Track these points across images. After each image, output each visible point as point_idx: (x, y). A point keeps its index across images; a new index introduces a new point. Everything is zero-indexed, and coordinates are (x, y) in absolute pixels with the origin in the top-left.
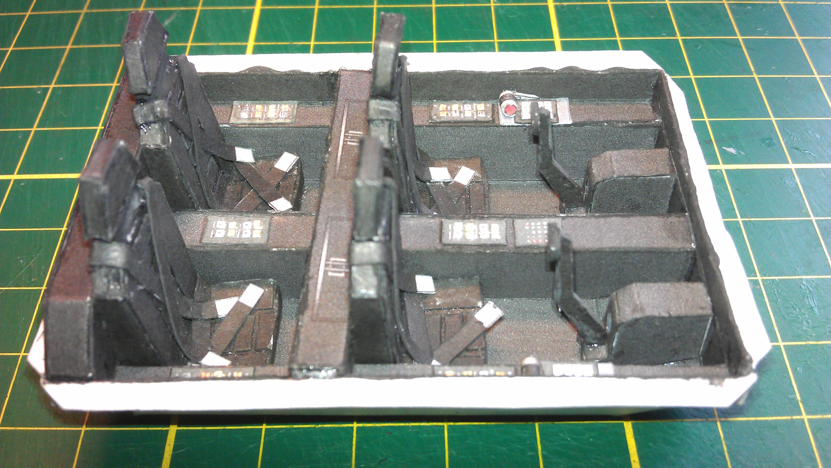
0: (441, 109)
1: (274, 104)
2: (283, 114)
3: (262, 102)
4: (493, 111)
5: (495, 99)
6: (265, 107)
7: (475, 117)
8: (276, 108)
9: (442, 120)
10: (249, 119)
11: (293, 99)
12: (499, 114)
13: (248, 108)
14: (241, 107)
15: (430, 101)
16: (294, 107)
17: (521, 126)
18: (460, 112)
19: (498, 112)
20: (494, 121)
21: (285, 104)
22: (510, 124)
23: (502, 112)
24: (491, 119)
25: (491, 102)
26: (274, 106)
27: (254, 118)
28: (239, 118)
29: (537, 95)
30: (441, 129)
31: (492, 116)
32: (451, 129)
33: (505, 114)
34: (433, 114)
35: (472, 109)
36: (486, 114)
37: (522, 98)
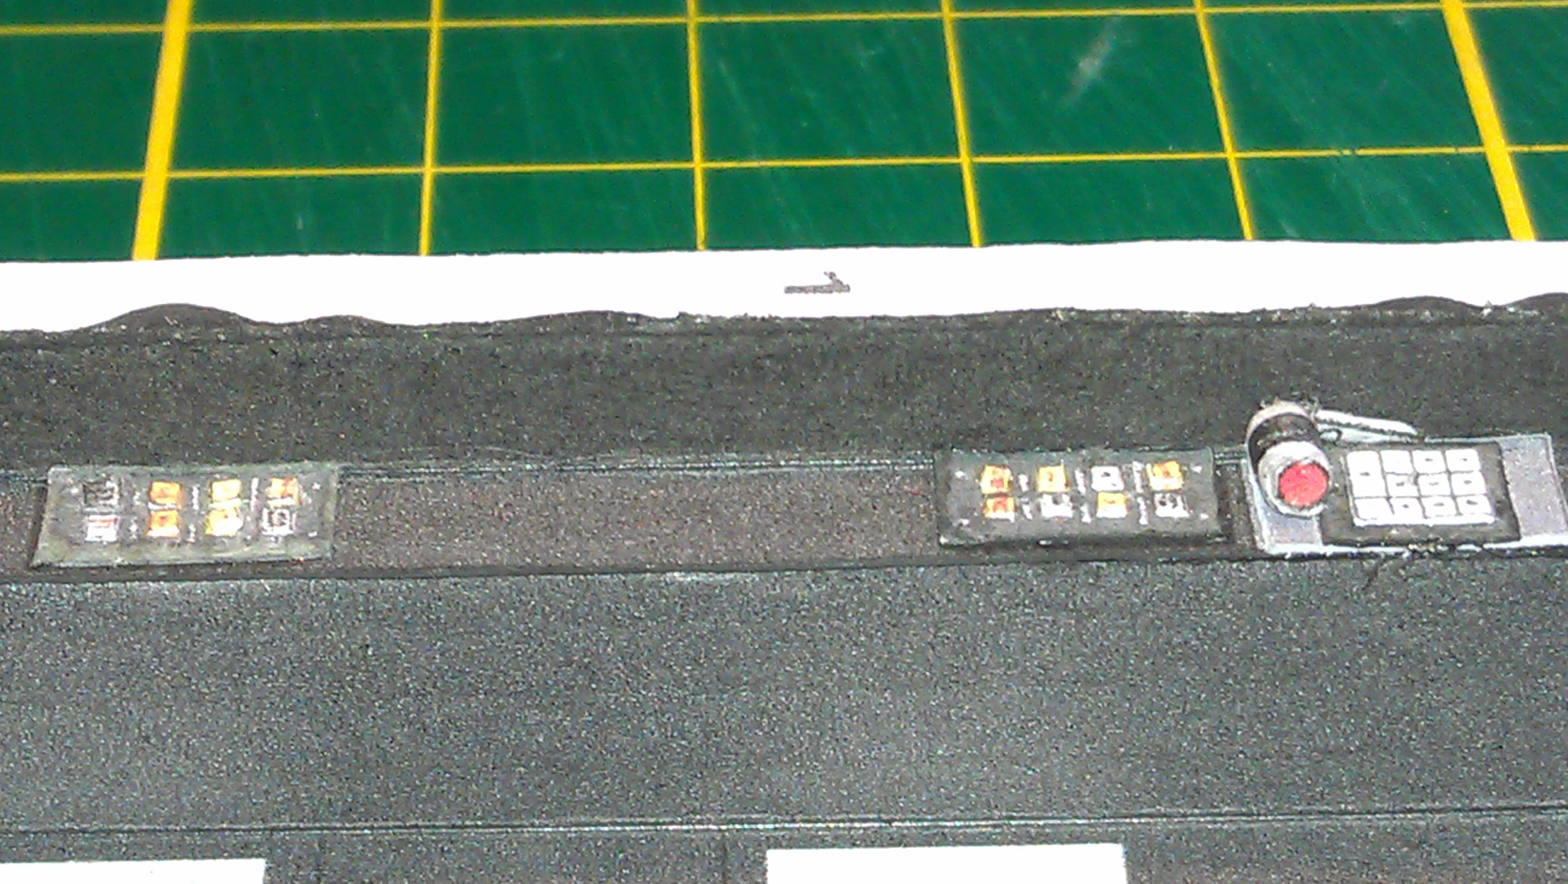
0: (987, 487)
1: (233, 476)
2: (275, 517)
3: (178, 468)
4: (1222, 495)
5: (1228, 440)
6: (195, 492)
7: (1143, 521)
8: (245, 494)
9: (998, 532)
10: (123, 543)
11: (319, 454)
12: (1247, 505)
13: (116, 496)
14: (86, 490)
15: (938, 455)
16: (325, 492)
17: (1353, 557)
18: (1076, 500)
19: (1242, 499)
20: (1228, 534)
21: (284, 476)
22: (1305, 549)
23: (1265, 495)
24: (1216, 527)
25: (1207, 453)
26: (235, 485)
27: (143, 540)
28: (76, 543)
29: (1410, 423)
30: (990, 573)
31: (1221, 512)
32: (1037, 576)
33: (1277, 502)
34: (953, 508)
35: (1129, 486)
36: (1192, 504)
37: (1349, 434)
